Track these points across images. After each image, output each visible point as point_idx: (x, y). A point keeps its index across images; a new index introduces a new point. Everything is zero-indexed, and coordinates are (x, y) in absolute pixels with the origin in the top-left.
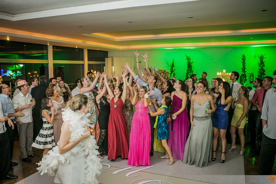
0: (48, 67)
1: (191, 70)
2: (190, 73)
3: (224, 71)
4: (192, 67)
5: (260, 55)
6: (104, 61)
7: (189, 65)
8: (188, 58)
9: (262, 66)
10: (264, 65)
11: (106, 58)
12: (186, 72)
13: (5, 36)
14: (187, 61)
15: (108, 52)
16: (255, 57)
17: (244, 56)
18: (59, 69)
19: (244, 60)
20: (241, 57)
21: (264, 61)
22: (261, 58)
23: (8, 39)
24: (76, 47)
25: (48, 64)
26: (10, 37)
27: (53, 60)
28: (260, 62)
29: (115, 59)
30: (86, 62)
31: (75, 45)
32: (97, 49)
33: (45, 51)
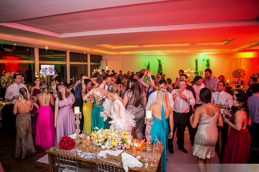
0: (66, 67)
1: (161, 69)
2: (161, 71)
3: (189, 70)
4: (162, 67)
5: (207, 59)
6: (100, 62)
7: (160, 66)
8: (159, 61)
9: (208, 67)
10: (210, 66)
11: (101, 61)
12: (158, 70)
13: (45, 46)
14: (158, 63)
15: (102, 56)
16: (204, 60)
17: (196, 60)
18: (74, 68)
19: (197, 62)
20: (195, 61)
21: (209, 63)
22: (208, 61)
23: (47, 48)
24: (85, 53)
25: (66, 64)
26: (48, 47)
27: (70, 61)
28: (207, 64)
29: (108, 61)
30: (89, 63)
31: (84, 52)
32: (97, 54)
33: (64, 55)
